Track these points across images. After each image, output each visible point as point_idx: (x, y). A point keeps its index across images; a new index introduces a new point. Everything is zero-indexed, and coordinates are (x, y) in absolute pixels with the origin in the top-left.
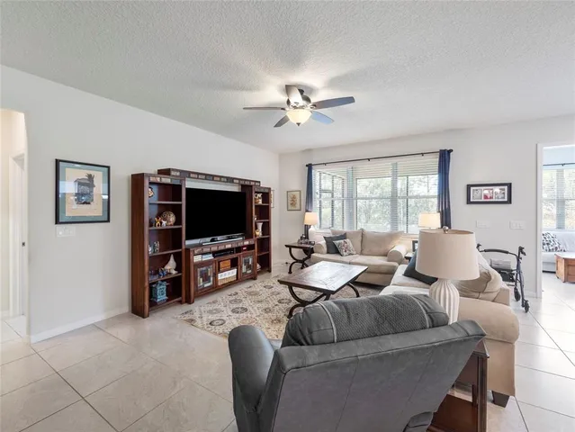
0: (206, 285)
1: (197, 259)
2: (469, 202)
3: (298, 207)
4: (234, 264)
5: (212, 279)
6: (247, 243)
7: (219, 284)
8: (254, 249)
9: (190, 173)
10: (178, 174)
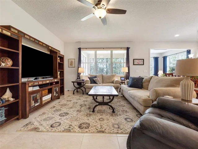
0: (36, 105)
1: (30, 89)
2: (134, 64)
3: (73, 66)
4: (50, 91)
5: (39, 101)
6: (56, 80)
7: (43, 103)
8: (59, 83)
9: (25, 34)
10: (16, 32)
